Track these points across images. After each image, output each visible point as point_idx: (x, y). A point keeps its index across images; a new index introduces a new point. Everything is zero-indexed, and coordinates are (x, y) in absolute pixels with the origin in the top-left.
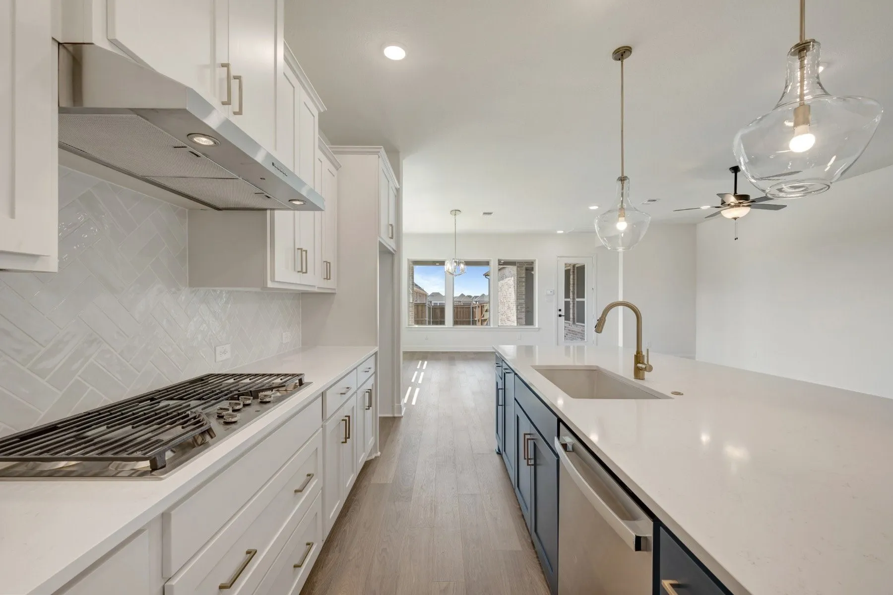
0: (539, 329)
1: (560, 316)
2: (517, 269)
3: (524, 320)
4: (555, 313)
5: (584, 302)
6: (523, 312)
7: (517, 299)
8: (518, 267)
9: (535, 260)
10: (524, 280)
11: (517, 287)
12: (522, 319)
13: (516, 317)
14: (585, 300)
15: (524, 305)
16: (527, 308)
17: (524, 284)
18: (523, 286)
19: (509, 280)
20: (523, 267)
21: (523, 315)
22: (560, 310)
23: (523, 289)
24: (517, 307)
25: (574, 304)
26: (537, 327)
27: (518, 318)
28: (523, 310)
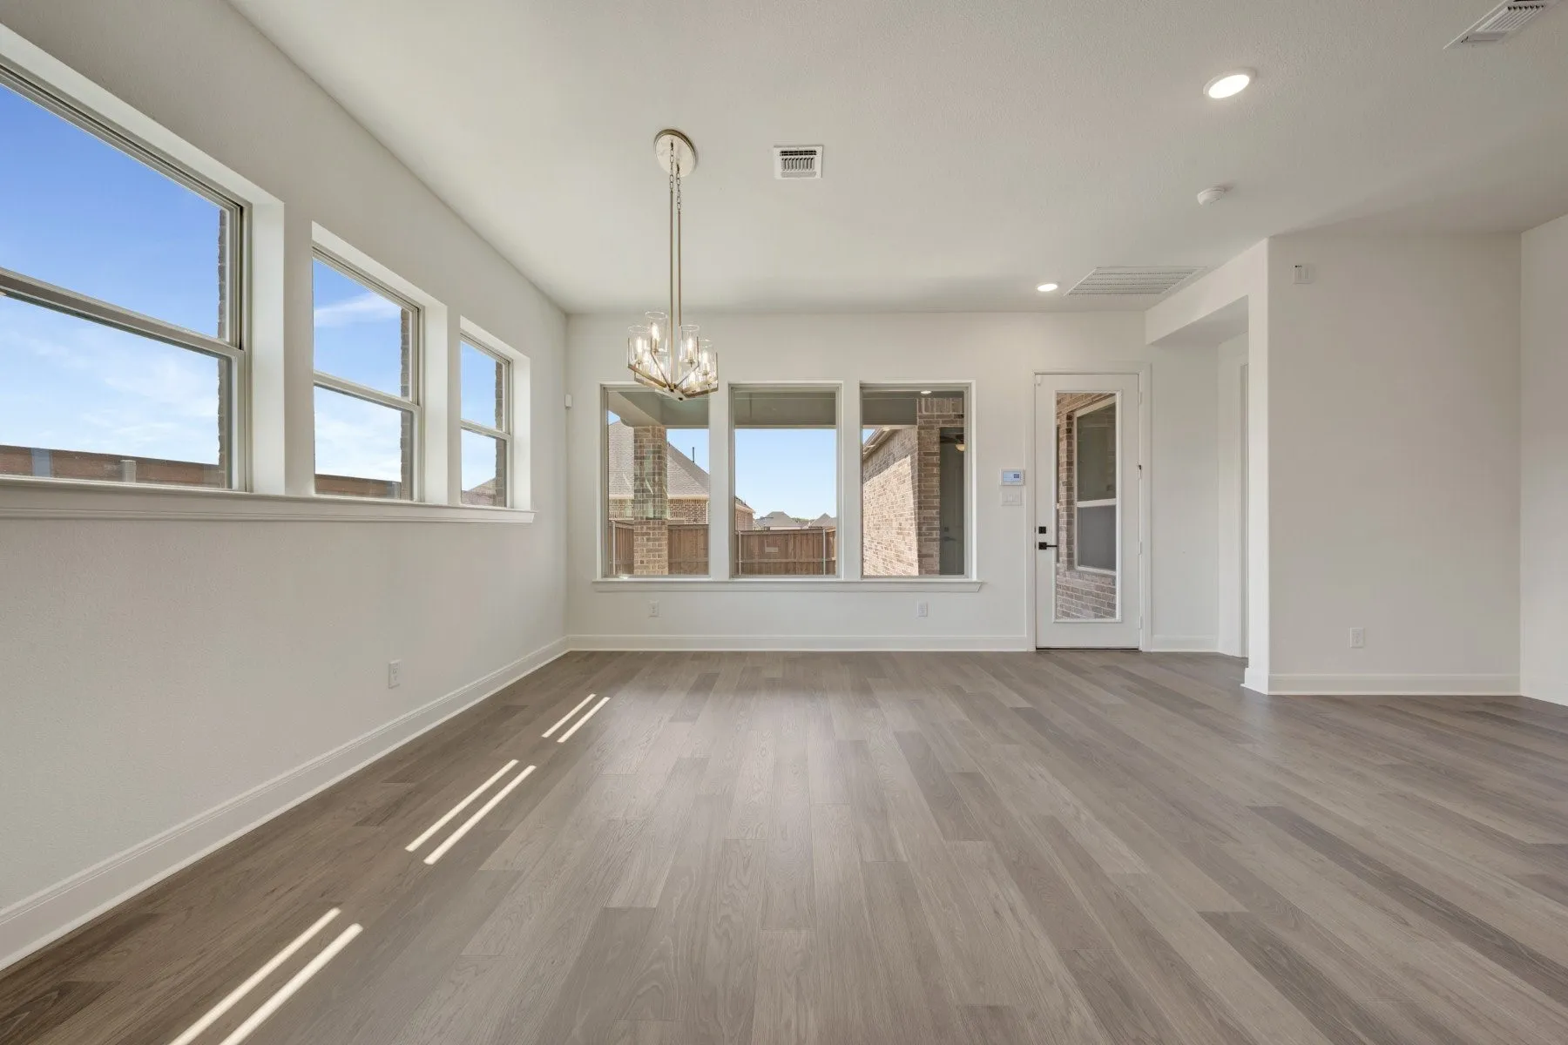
0: (981, 585)
1: (1043, 546)
2: (919, 433)
3: (938, 559)
4: (1029, 538)
5: (1113, 508)
6: (934, 540)
7: (920, 508)
8: (920, 428)
9: (968, 387)
10: (936, 459)
11: (919, 475)
12: (931, 556)
13: (916, 553)
14: (1117, 501)
15: (937, 524)
16: (944, 529)
17: (936, 470)
18: (933, 475)
19: (899, 465)
20: (932, 428)
21: (934, 549)
22: (1043, 530)
23: (936, 481)
24: (919, 529)
25: (1070, 516)
26: (974, 578)
27: (921, 556)
28: (936, 534)
